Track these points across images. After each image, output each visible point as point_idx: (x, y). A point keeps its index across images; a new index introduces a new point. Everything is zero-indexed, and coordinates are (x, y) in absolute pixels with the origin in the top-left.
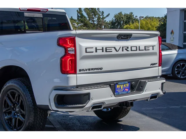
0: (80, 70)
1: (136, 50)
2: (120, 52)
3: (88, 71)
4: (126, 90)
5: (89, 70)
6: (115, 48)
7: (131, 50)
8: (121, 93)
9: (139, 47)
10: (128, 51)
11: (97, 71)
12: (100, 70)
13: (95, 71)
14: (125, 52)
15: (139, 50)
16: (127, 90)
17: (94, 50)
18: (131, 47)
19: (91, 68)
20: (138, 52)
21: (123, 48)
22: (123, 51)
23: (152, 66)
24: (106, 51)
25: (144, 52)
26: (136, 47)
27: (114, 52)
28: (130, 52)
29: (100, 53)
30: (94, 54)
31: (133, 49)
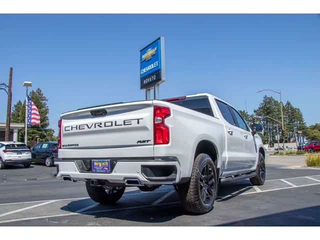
0: (63, 146)
1: (112, 125)
2: (93, 129)
3: (68, 147)
4: (105, 168)
5: (69, 145)
6: (87, 125)
7: (105, 126)
8: (98, 171)
9: (116, 122)
10: (100, 127)
11: (75, 147)
12: (76, 147)
13: (73, 147)
14: (98, 128)
15: (116, 125)
16: (107, 169)
17: (70, 128)
18: (105, 123)
20: (114, 127)
21: (95, 124)
22: (95, 127)
24: (79, 129)
25: (123, 126)
26: (112, 122)
27: (86, 129)
28: (104, 128)
29: (74, 130)
30: (71, 131)
31: (107, 124)
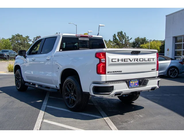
0: (108, 72)
1: (143, 61)
2: (133, 62)
3: (113, 73)
4: (136, 84)
5: (114, 72)
6: (129, 59)
7: (140, 61)
8: (132, 86)
9: (145, 59)
10: (137, 61)
11: (118, 73)
12: (120, 73)
13: (117, 73)
14: (136, 62)
15: (145, 61)
16: (137, 84)
17: (117, 60)
18: (140, 59)
19: (115, 71)
20: (144, 62)
21: (134, 59)
22: (134, 61)
23: (152, 70)
24: (124, 61)
25: (148, 62)
26: (143, 59)
27: (129, 62)
28: (139, 62)
29: (120, 62)
30: (117, 62)
31: (141, 60)
